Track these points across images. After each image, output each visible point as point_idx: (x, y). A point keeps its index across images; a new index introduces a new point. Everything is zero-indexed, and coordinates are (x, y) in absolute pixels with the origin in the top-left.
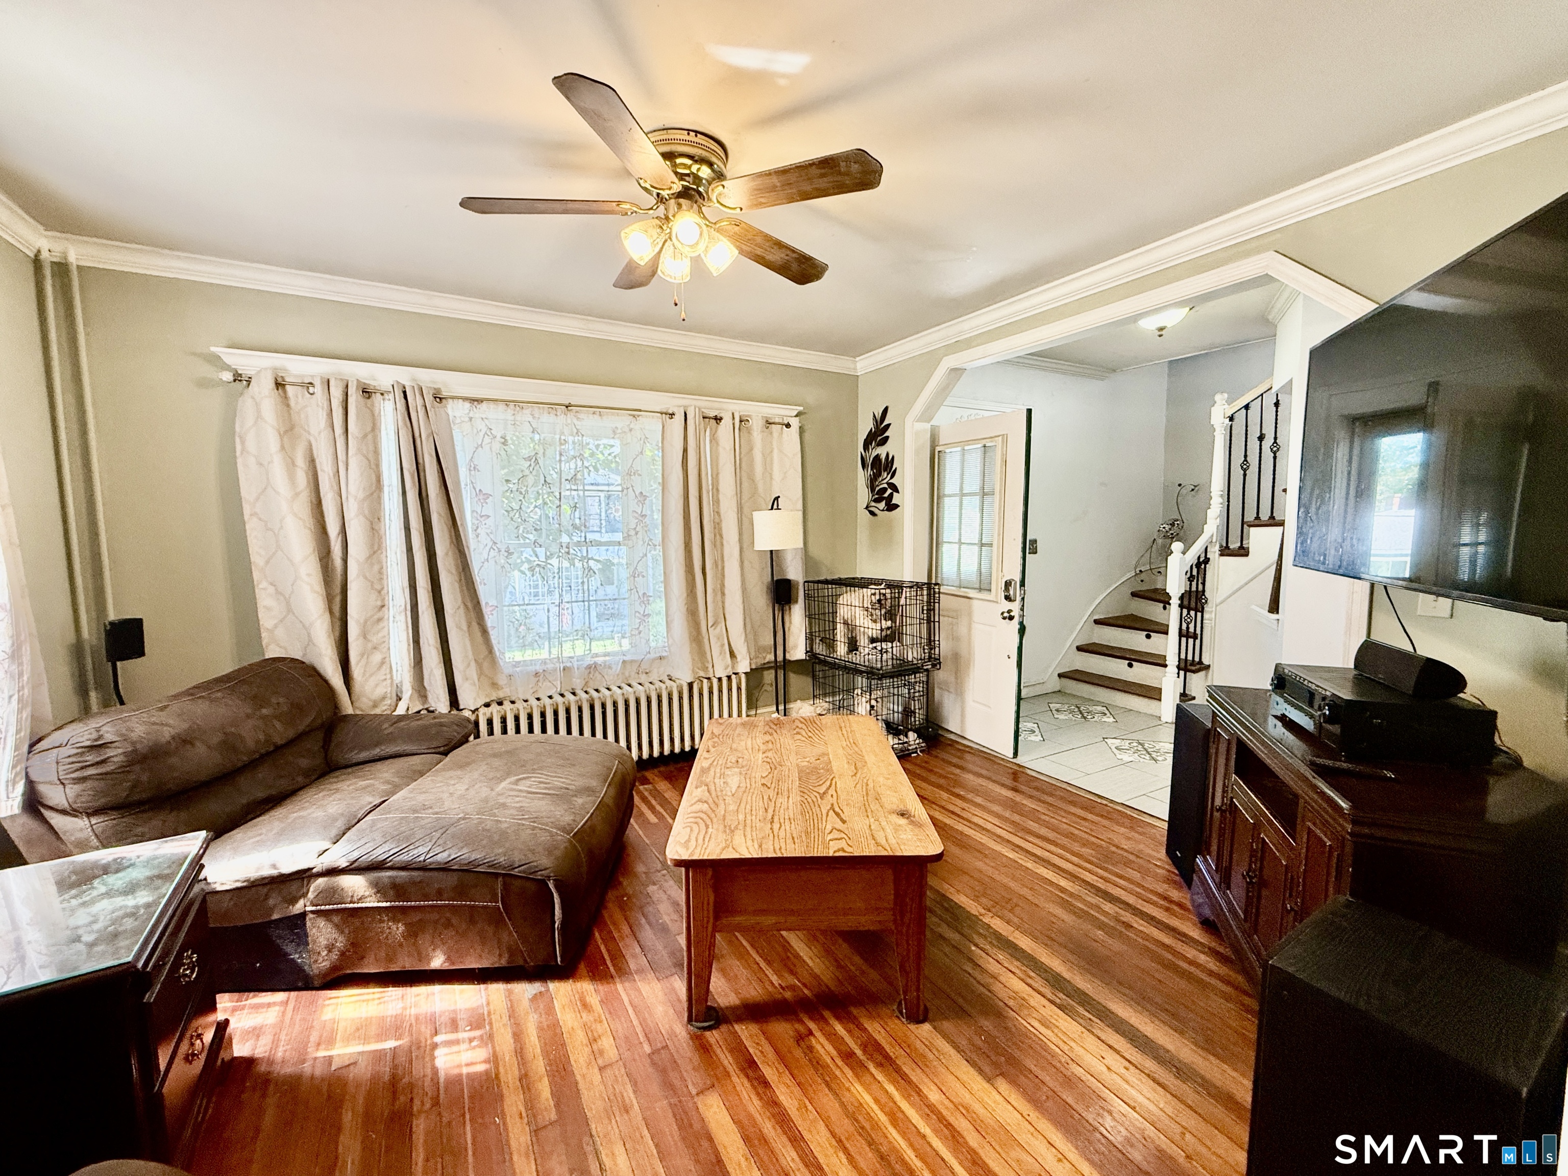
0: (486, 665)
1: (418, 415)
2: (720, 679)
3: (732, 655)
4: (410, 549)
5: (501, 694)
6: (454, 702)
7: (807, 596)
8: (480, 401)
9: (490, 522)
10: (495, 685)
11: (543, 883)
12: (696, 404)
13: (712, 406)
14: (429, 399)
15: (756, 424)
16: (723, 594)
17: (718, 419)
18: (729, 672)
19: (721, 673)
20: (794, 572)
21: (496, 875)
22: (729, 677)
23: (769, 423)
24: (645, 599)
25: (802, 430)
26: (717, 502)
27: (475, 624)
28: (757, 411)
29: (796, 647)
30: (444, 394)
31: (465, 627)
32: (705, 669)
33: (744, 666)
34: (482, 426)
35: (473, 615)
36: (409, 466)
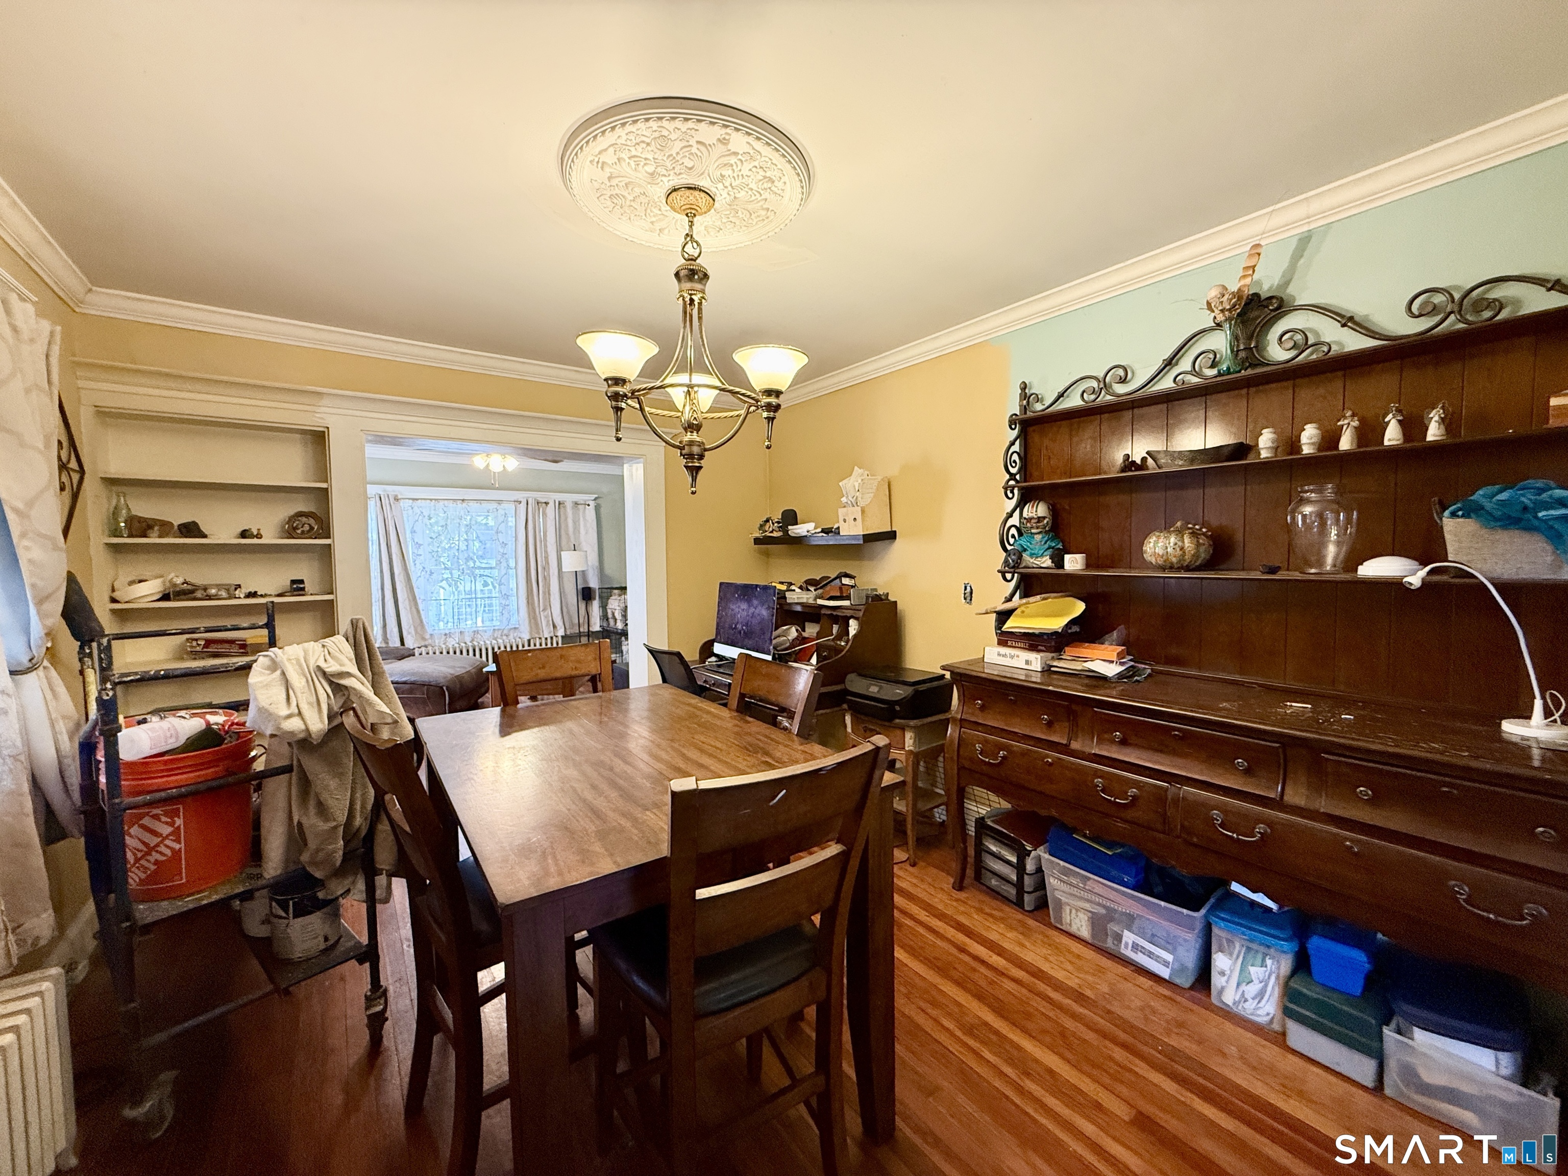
0: (419, 629)
1: (387, 507)
2: (546, 639)
3: (554, 626)
4: (382, 571)
5: (427, 643)
6: (402, 642)
7: (600, 597)
8: (417, 499)
9: (422, 557)
10: (424, 639)
11: (441, 688)
12: (532, 496)
13: (542, 497)
14: (392, 500)
15: (569, 506)
16: (549, 594)
17: (547, 503)
18: (552, 634)
19: (547, 635)
20: (594, 583)
21: (424, 685)
22: (552, 638)
23: (576, 504)
24: (506, 596)
25: (597, 508)
26: (546, 546)
27: (413, 608)
28: (569, 498)
29: (595, 624)
30: (400, 497)
31: (408, 608)
32: (538, 633)
33: (561, 632)
34: (418, 511)
35: (412, 603)
36: (382, 532)
